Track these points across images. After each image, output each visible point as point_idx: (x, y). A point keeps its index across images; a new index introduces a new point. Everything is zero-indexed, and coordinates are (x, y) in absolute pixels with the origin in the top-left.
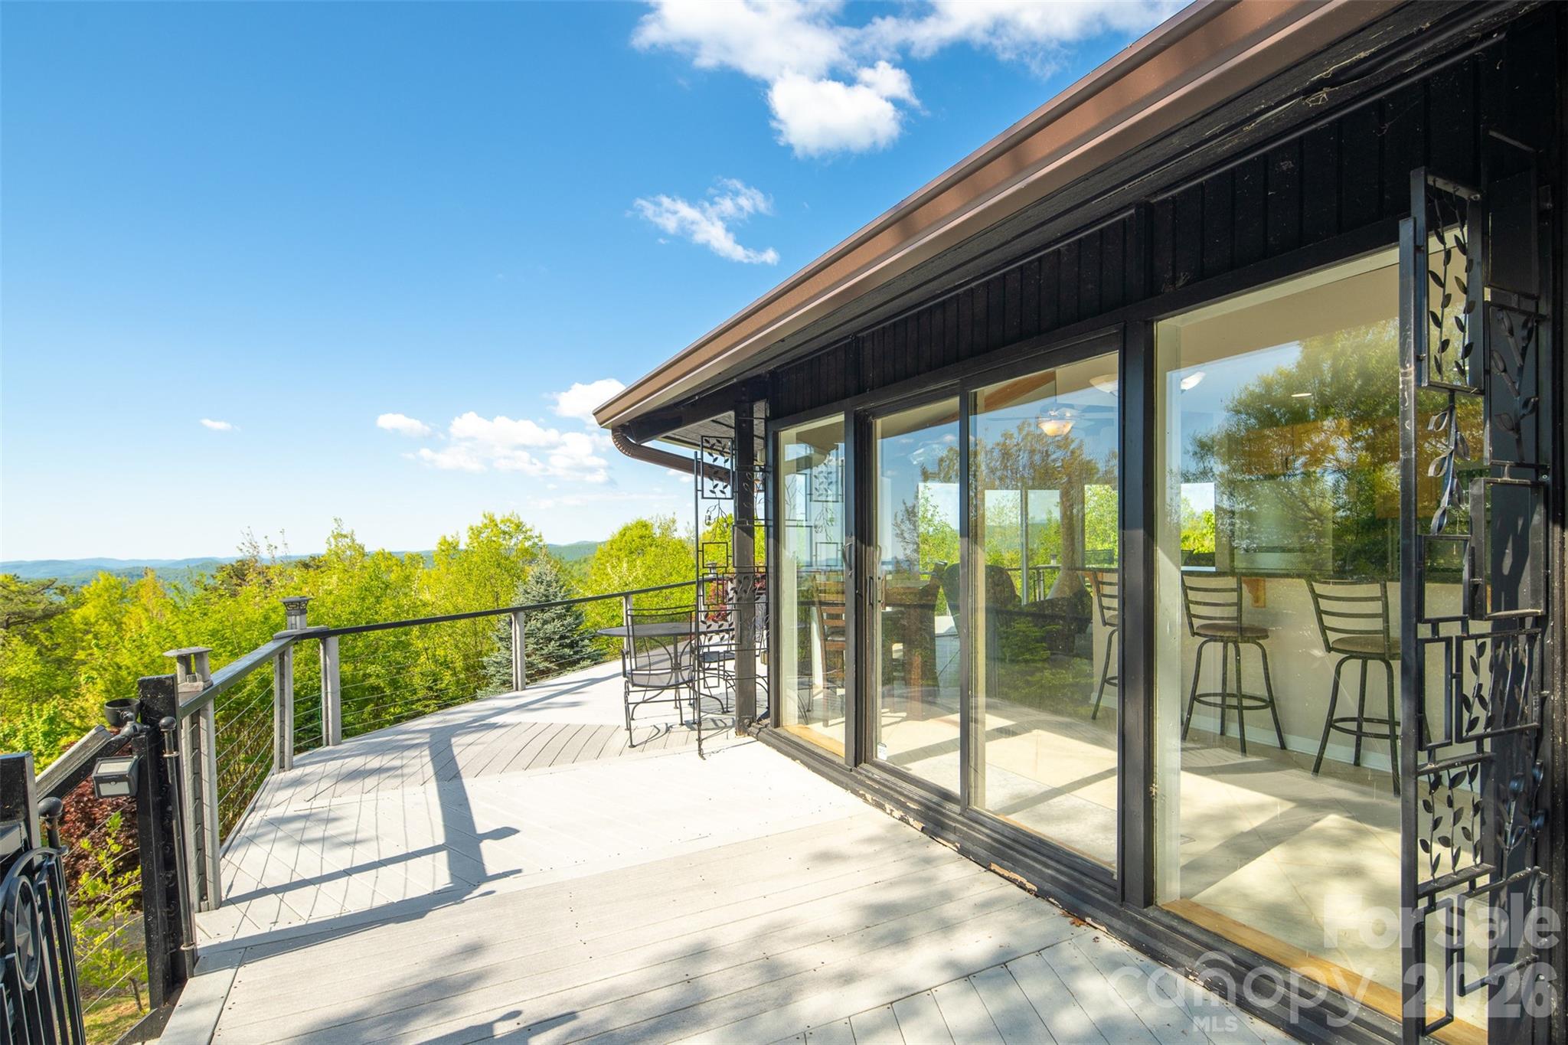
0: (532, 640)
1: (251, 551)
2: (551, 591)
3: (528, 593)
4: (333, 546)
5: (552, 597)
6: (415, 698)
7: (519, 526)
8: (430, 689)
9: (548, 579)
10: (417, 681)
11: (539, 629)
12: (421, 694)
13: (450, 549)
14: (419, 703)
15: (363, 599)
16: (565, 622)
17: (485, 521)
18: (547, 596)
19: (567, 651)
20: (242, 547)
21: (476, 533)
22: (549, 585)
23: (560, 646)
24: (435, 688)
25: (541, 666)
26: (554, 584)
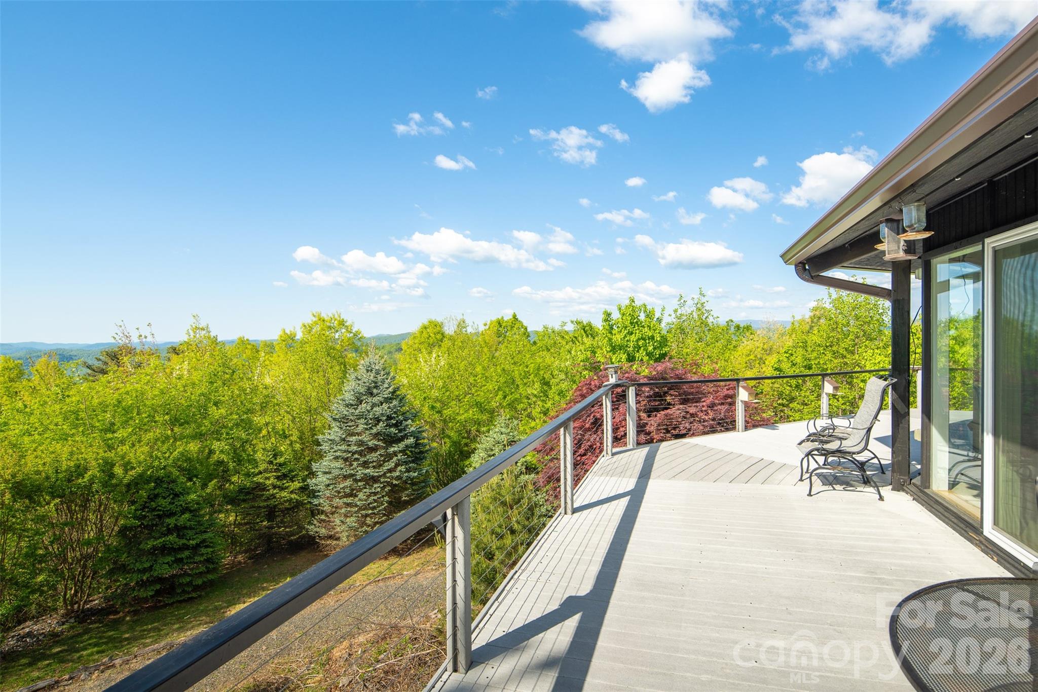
0: (362, 421)
1: (123, 339)
2: (379, 378)
3: (359, 380)
4: (192, 336)
5: (380, 384)
6: (257, 471)
7: (342, 323)
8: (271, 463)
9: (377, 368)
10: (259, 456)
11: (369, 411)
12: (262, 467)
13: (289, 341)
14: (260, 476)
15: (211, 383)
16: (391, 405)
17: (314, 319)
18: (376, 383)
19: (393, 430)
20: (116, 336)
21: (308, 329)
22: (378, 373)
23: (386, 426)
24: (275, 462)
25: (370, 444)
26: (382, 373)
